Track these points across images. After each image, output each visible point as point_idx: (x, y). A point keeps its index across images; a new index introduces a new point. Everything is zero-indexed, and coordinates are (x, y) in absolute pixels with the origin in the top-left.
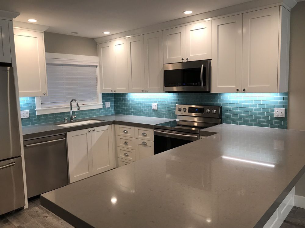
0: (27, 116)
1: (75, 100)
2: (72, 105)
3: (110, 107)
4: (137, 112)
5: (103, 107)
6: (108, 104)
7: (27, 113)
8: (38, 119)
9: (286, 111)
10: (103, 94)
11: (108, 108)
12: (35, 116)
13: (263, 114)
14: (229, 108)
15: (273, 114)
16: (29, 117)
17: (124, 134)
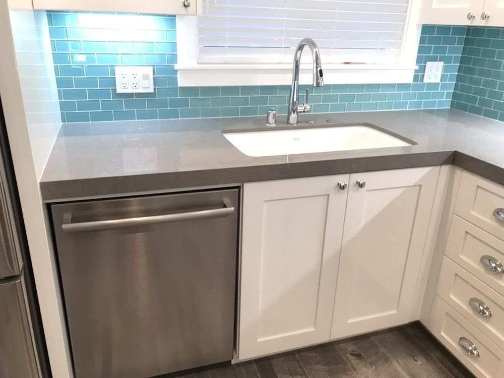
0: (147, 86)
1: (312, 44)
2: (301, 61)
3: (438, 80)
5: (416, 78)
6: (435, 72)
7: (145, 77)
8: (184, 103)
11: (433, 86)
12: (175, 89)
16: (151, 90)
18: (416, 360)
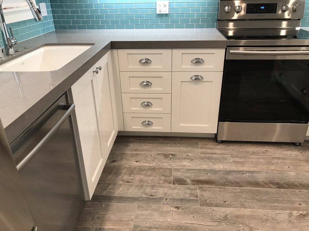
3: (47, 15)
4: (117, 22)
6: (44, 9)
11: (45, 17)
17: (142, 67)
18: (130, 146)
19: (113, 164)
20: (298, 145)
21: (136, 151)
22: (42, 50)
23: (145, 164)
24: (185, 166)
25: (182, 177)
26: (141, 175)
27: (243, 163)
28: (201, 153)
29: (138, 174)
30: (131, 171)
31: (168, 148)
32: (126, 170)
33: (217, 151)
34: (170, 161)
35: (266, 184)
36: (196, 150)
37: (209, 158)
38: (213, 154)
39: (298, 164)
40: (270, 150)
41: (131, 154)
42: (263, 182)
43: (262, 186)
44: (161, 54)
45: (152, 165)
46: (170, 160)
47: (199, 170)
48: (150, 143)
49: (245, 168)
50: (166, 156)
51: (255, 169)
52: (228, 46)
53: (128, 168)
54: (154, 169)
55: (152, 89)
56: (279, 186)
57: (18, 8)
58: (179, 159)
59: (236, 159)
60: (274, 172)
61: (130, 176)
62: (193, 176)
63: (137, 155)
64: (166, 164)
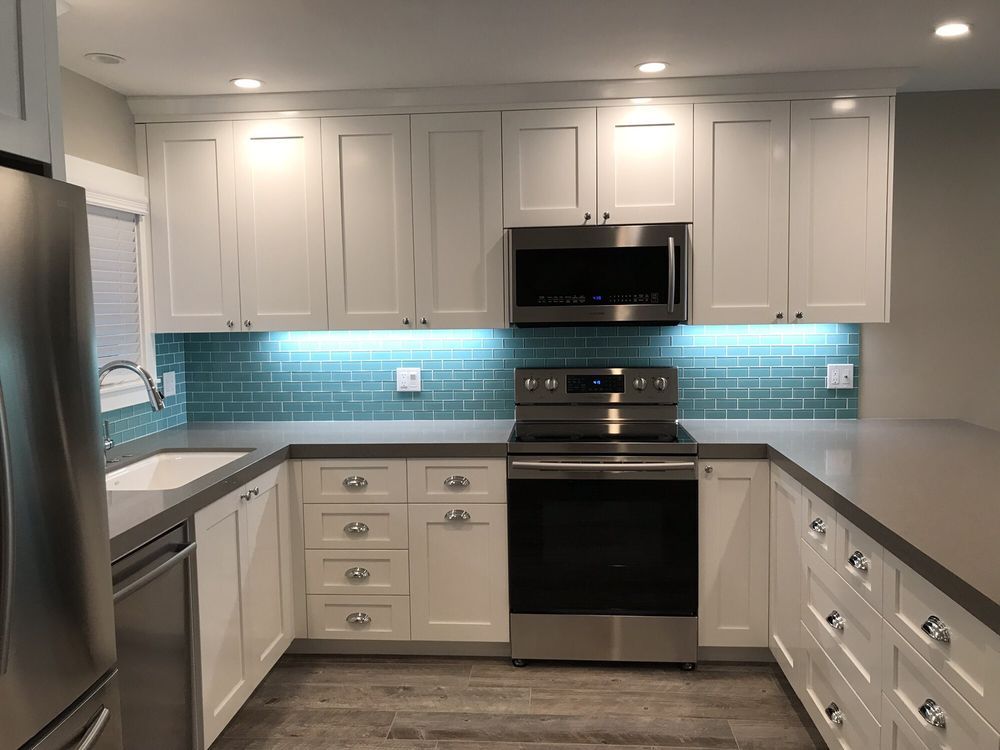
3: (174, 393)
4: (317, 407)
6: (170, 384)
9: (856, 371)
10: (159, 338)
13: (798, 382)
14: (698, 372)
15: (823, 382)
17: (348, 494)
19: (270, 705)
20: (690, 670)
21: (327, 681)
22: (155, 460)
23: (340, 706)
24: (425, 707)
25: (411, 726)
26: (325, 723)
27: (551, 703)
28: (470, 686)
29: (319, 722)
30: (306, 717)
31: (401, 677)
32: (294, 715)
33: (506, 682)
34: (397, 700)
35: (582, 736)
36: (461, 680)
37: (482, 695)
38: (493, 686)
39: (668, 703)
40: (623, 679)
41: (314, 687)
42: (578, 733)
43: (575, 740)
44: (386, 468)
45: (355, 706)
46: (398, 697)
47: (454, 714)
48: (363, 668)
49: (552, 711)
50: (390, 691)
51: (573, 713)
52: (508, 454)
53: (301, 711)
54: (355, 714)
55: (368, 540)
56: (608, 739)
57: (125, 385)
58: (418, 695)
59: (541, 696)
60: (611, 716)
61: (301, 726)
62: (435, 724)
63: (328, 688)
64: (385, 705)
